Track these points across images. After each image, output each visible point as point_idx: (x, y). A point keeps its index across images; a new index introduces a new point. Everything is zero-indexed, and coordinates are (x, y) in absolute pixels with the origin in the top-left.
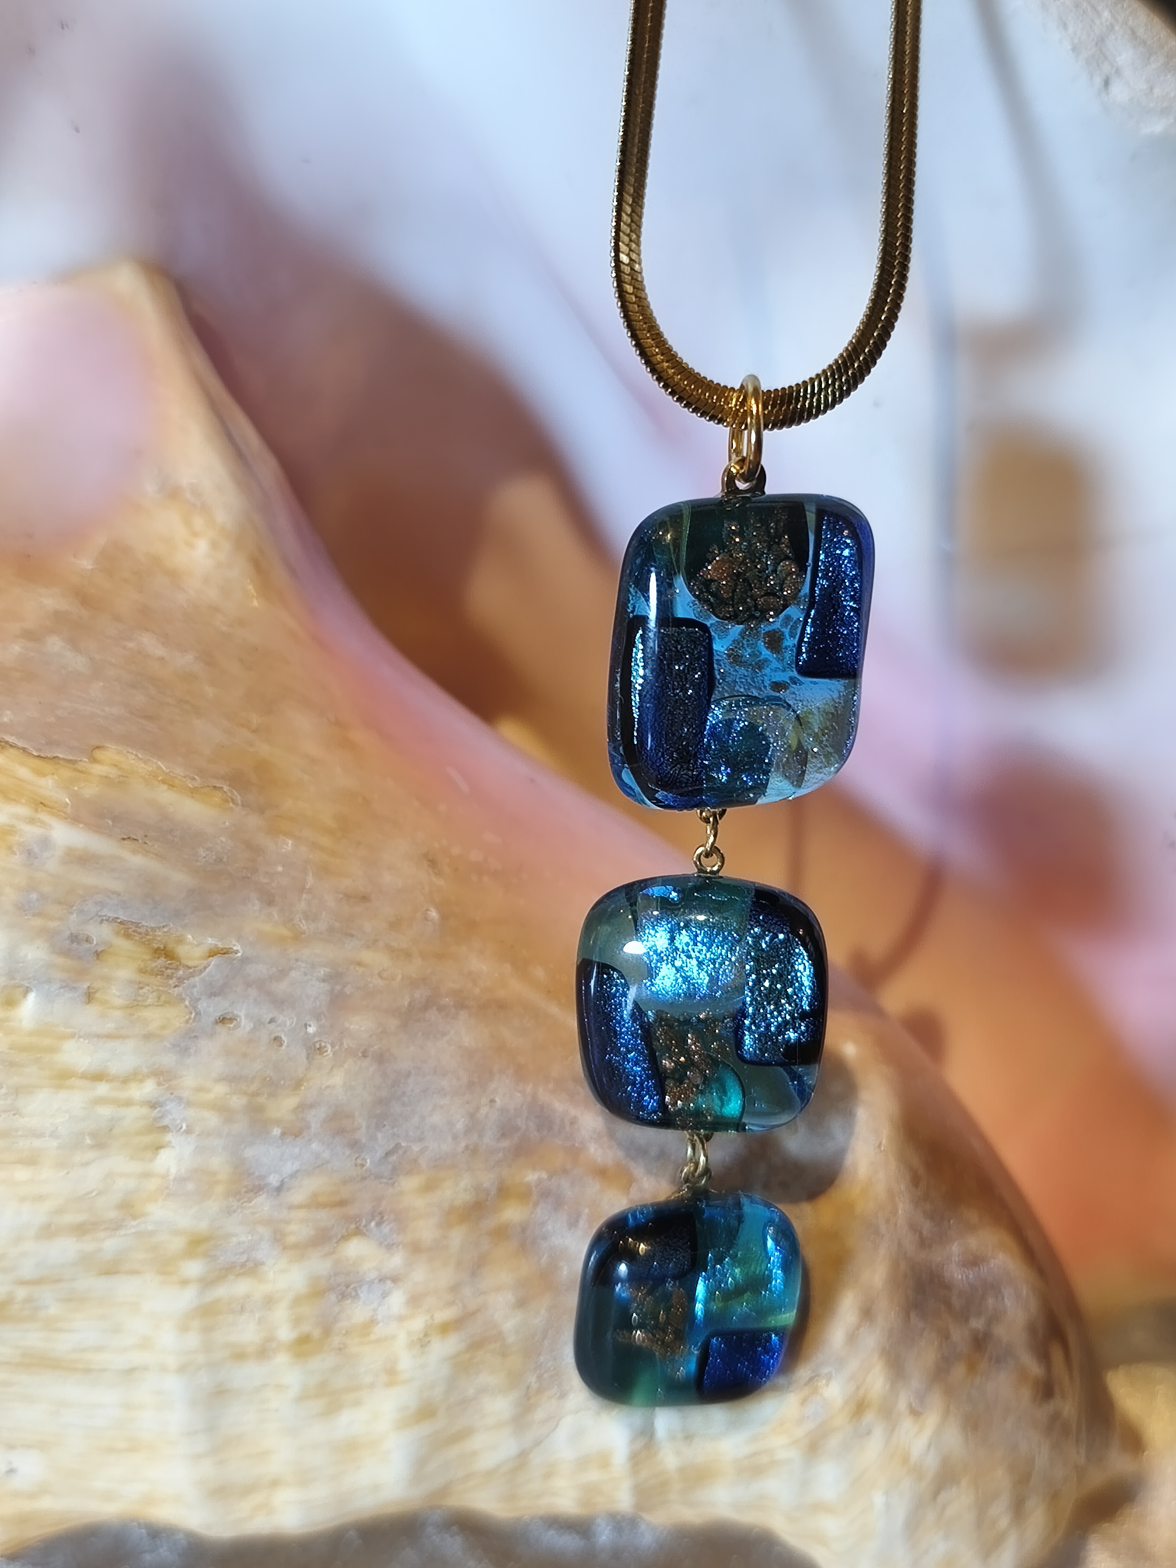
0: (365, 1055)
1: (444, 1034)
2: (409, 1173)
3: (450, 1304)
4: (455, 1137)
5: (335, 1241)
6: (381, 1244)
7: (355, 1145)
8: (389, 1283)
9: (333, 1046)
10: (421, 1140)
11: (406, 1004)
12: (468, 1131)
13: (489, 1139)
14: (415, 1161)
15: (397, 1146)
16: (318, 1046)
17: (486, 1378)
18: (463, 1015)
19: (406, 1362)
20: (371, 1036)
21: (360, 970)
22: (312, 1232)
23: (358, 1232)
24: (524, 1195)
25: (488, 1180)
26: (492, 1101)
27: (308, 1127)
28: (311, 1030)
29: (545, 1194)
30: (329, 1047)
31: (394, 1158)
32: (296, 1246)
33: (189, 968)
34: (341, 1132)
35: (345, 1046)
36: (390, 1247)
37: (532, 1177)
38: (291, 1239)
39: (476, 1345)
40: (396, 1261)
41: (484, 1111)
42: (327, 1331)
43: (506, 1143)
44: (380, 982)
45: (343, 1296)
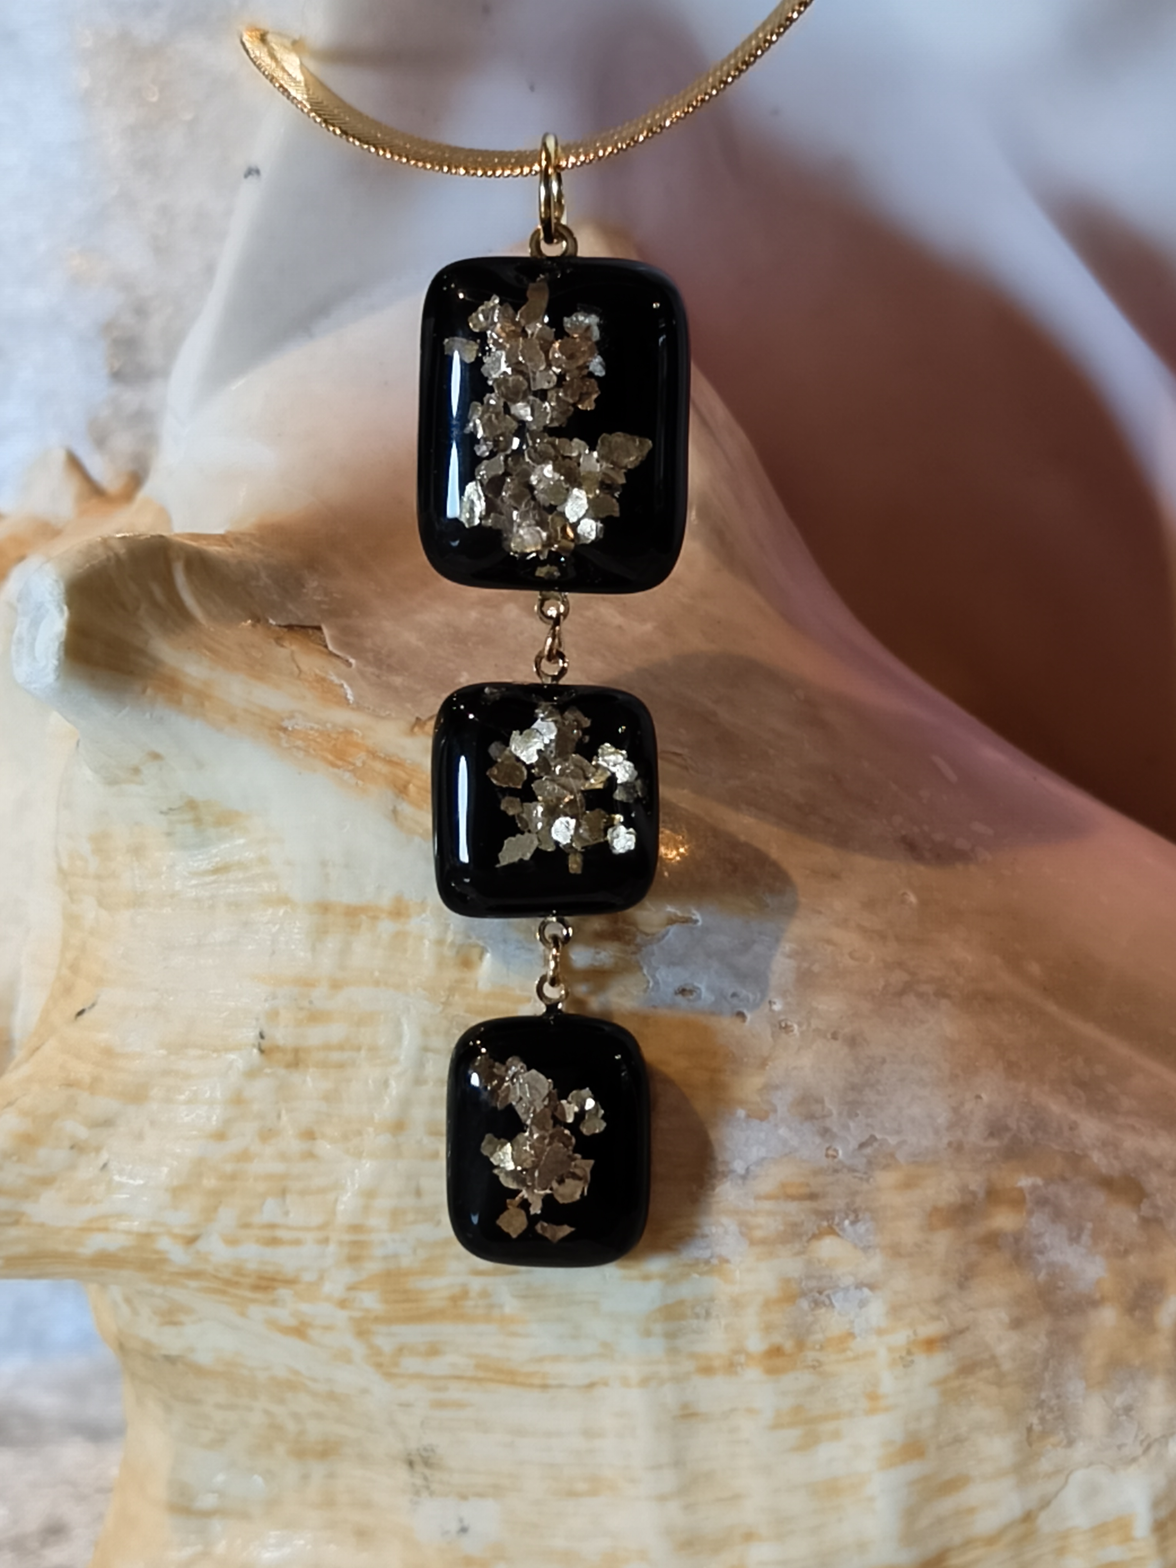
0: (834, 1037)
1: (922, 1022)
2: (886, 1167)
3: (937, 1318)
4: (937, 1132)
5: (805, 1238)
6: (855, 1246)
7: (825, 1132)
8: (866, 1291)
9: (800, 1024)
10: (898, 1132)
11: (880, 988)
12: (951, 1126)
13: (975, 1136)
14: (892, 1155)
15: (873, 1138)
16: (783, 1025)
17: (980, 1413)
18: (945, 1004)
19: (888, 1383)
20: (841, 1018)
21: (830, 948)
22: (781, 1228)
23: (831, 1231)
24: (1017, 1201)
25: (976, 1182)
26: (978, 1097)
27: (775, 1111)
28: (777, 1007)
29: (1042, 1202)
30: (796, 1027)
31: (868, 1151)
32: (763, 1242)
33: (647, 934)
34: (811, 1117)
35: (813, 1026)
36: (866, 1249)
37: (1025, 1182)
38: (758, 1234)
39: (967, 1368)
40: (874, 1264)
41: (968, 1106)
42: (801, 1345)
43: (994, 1143)
44: (851, 963)
45: (817, 1304)
